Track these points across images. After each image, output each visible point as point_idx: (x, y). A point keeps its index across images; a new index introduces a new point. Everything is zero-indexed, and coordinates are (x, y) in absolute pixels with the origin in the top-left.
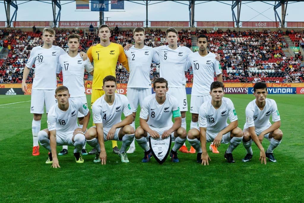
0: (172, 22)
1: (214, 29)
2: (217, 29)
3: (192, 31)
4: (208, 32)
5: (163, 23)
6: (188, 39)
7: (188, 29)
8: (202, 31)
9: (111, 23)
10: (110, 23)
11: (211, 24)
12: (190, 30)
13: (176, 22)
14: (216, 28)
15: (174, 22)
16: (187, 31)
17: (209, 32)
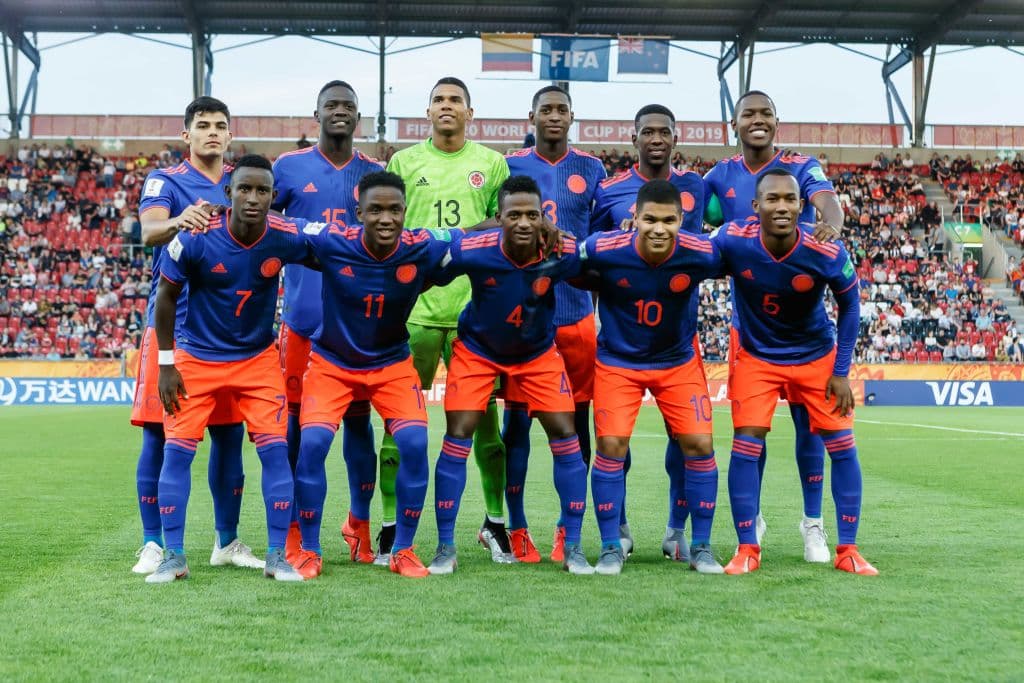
0: (838, 126)
1: (1002, 156)
2: (1013, 156)
3: (919, 163)
4: (978, 167)
5: (803, 128)
6: (911, 194)
7: (903, 155)
8: (956, 161)
9: (602, 128)
10: (599, 129)
11: (989, 135)
12: (908, 157)
13: (854, 125)
14: (1007, 152)
15: (845, 128)
16: (898, 162)
17: (982, 168)
